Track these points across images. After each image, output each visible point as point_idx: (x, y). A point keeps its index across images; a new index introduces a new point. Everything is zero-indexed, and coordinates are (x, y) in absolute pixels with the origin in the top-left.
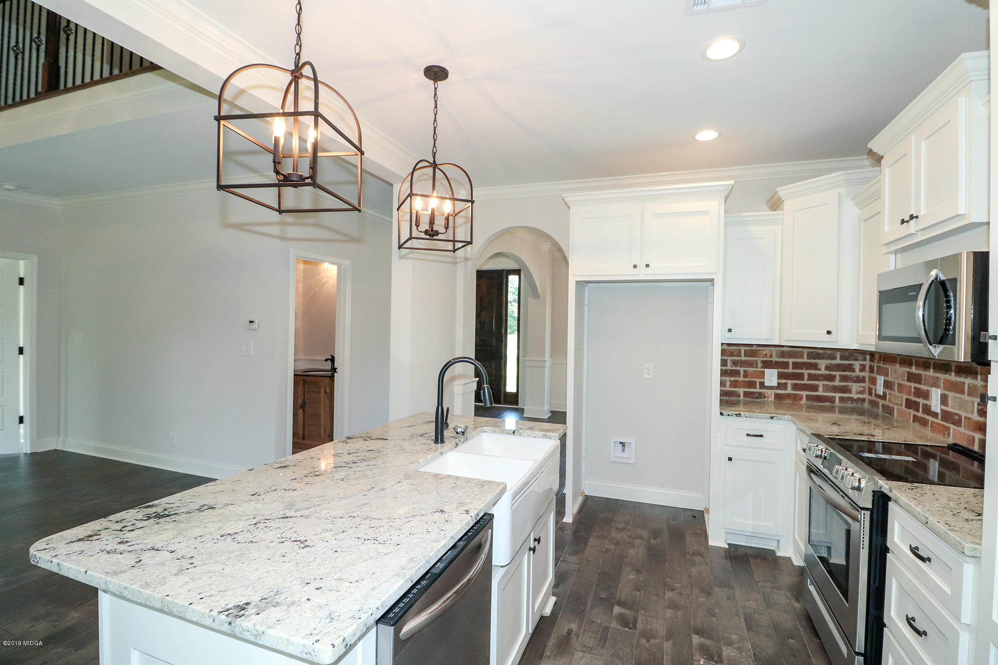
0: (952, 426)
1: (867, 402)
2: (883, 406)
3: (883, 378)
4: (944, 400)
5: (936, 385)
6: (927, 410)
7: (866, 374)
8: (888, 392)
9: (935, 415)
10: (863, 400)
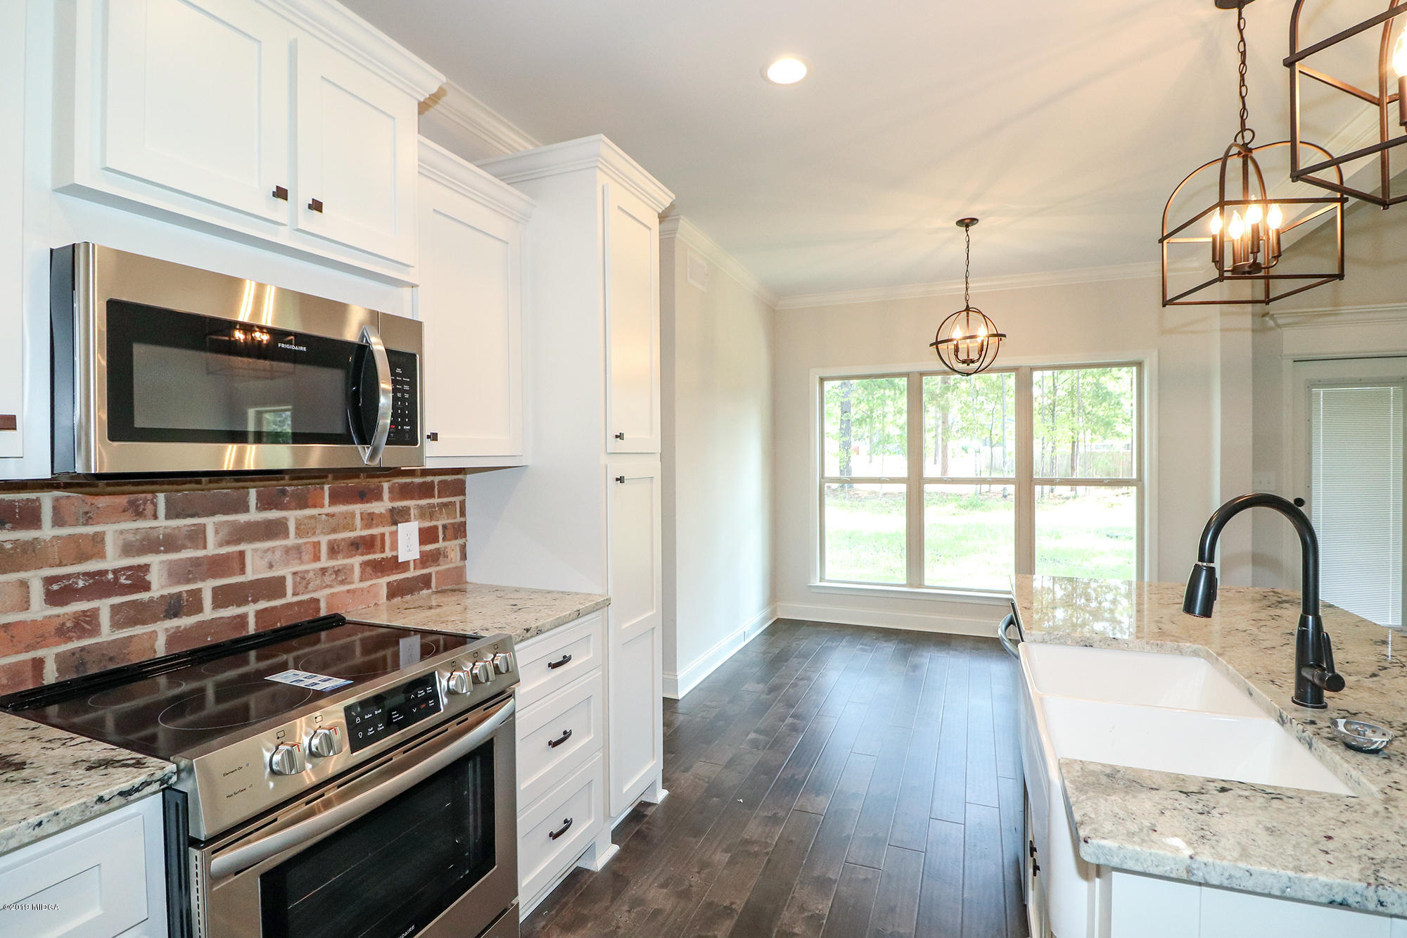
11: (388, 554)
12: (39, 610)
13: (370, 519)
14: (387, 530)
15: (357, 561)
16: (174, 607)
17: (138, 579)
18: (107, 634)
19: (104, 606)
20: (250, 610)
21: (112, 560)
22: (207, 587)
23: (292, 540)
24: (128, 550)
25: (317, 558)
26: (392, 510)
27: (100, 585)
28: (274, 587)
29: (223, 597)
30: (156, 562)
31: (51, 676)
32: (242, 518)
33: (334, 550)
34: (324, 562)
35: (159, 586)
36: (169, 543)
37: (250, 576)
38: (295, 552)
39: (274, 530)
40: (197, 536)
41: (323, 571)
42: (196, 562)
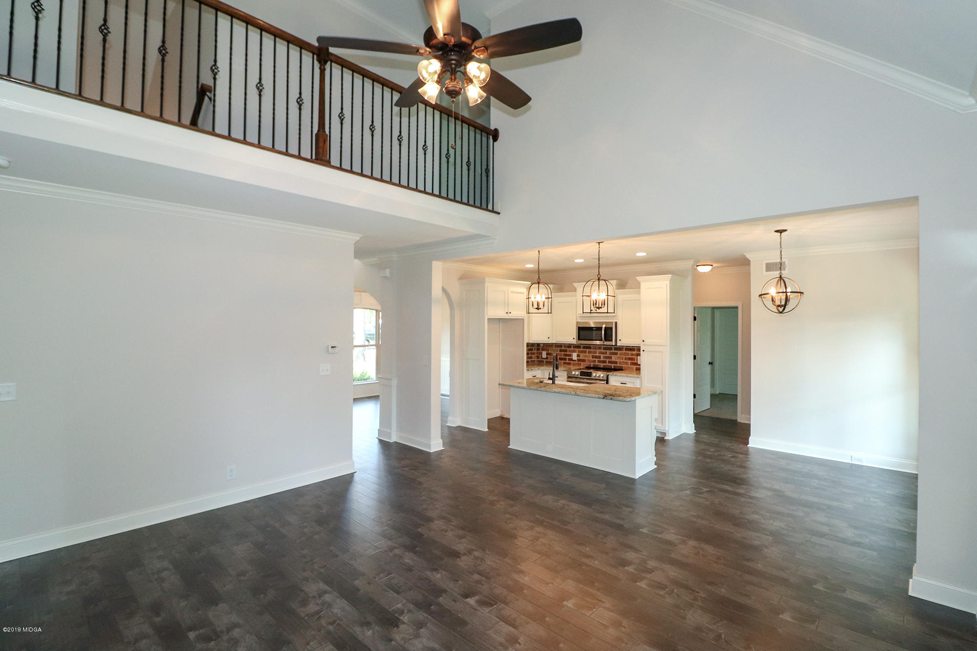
0: (582, 363)
1: (536, 362)
2: (546, 362)
3: (545, 352)
4: (578, 356)
5: (574, 351)
6: (571, 360)
7: (536, 352)
8: (549, 356)
9: (575, 361)
10: (535, 361)
11: (635, 361)
12: (591, 359)
13: (632, 355)
14: (636, 357)
15: (629, 362)
16: (604, 362)
17: (600, 357)
18: (597, 363)
19: (597, 360)
20: (613, 365)
21: (597, 355)
22: (607, 360)
23: (619, 356)
24: (599, 353)
25: (623, 359)
26: (637, 354)
27: (596, 357)
28: (616, 363)
29: (610, 362)
30: (602, 355)
31: (592, 366)
32: (612, 351)
33: (626, 359)
34: (624, 360)
35: (602, 359)
36: (603, 353)
37: (612, 360)
38: (619, 358)
39: (616, 354)
40: (606, 353)
41: (623, 362)
42: (606, 356)
